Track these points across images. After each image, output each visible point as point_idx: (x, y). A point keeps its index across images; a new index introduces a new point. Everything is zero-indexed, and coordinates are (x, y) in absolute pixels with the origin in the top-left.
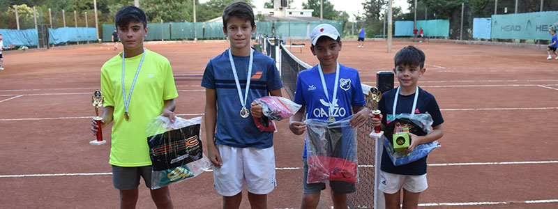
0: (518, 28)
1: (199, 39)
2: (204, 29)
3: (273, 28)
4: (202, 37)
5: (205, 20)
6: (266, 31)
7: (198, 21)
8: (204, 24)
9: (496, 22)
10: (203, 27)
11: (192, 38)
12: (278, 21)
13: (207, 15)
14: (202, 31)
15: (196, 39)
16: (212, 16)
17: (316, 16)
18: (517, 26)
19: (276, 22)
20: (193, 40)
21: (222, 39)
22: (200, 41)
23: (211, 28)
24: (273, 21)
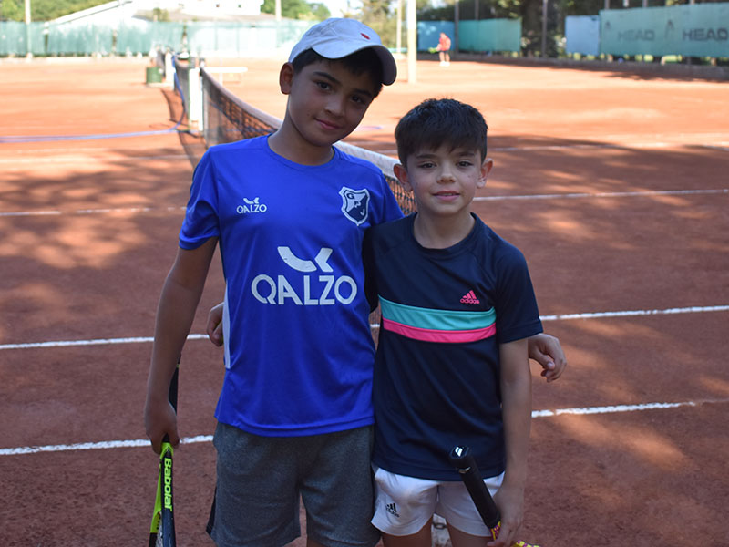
0: (649, 35)
1: (36, 56)
2: (46, 37)
3: (184, 34)
4: (41, 50)
5: (48, 19)
6: (170, 40)
7: (34, 20)
8: (48, 27)
9: (608, 24)
10: (46, 32)
11: (22, 53)
12: (195, 20)
13: (53, 9)
14: (42, 39)
15: (30, 55)
16: (64, 11)
17: (268, 12)
18: (647, 32)
19: (190, 24)
20: (24, 56)
21: (83, 55)
22: (39, 59)
23: (60, 35)
24: (185, 21)
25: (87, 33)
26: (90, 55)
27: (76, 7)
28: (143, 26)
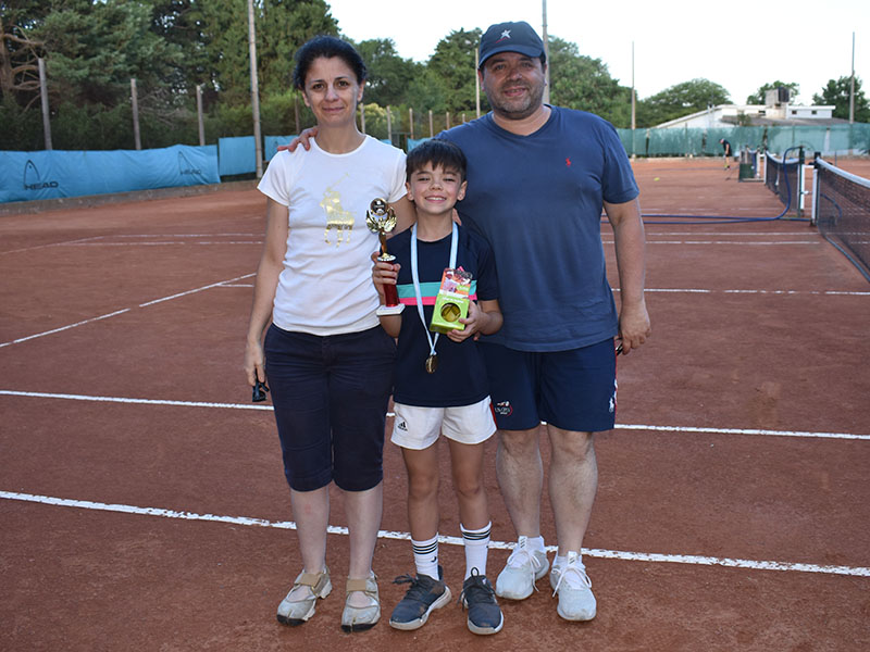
1: (638, 156)
3: (765, 137)
4: (643, 153)
5: (648, 126)
6: (753, 142)
7: (637, 127)
10: (647, 135)
12: (774, 125)
13: (653, 118)
14: (644, 142)
15: (634, 156)
16: (661, 120)
17: (840, 117)
19: (770, 127)
21: (677, 156)
22: (641, 159)
23: (659, 138)
24: (766, 125)
25: (681, 137)
26: (683, 156)
27: (671, 116)
28: (729, 128)
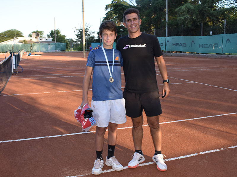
3: (31, 46)
6: (28, 48)
16: (1, 41)
17: (53, 41)
19: (33, 44)
27: (4, 40)
28: (20, 44)
